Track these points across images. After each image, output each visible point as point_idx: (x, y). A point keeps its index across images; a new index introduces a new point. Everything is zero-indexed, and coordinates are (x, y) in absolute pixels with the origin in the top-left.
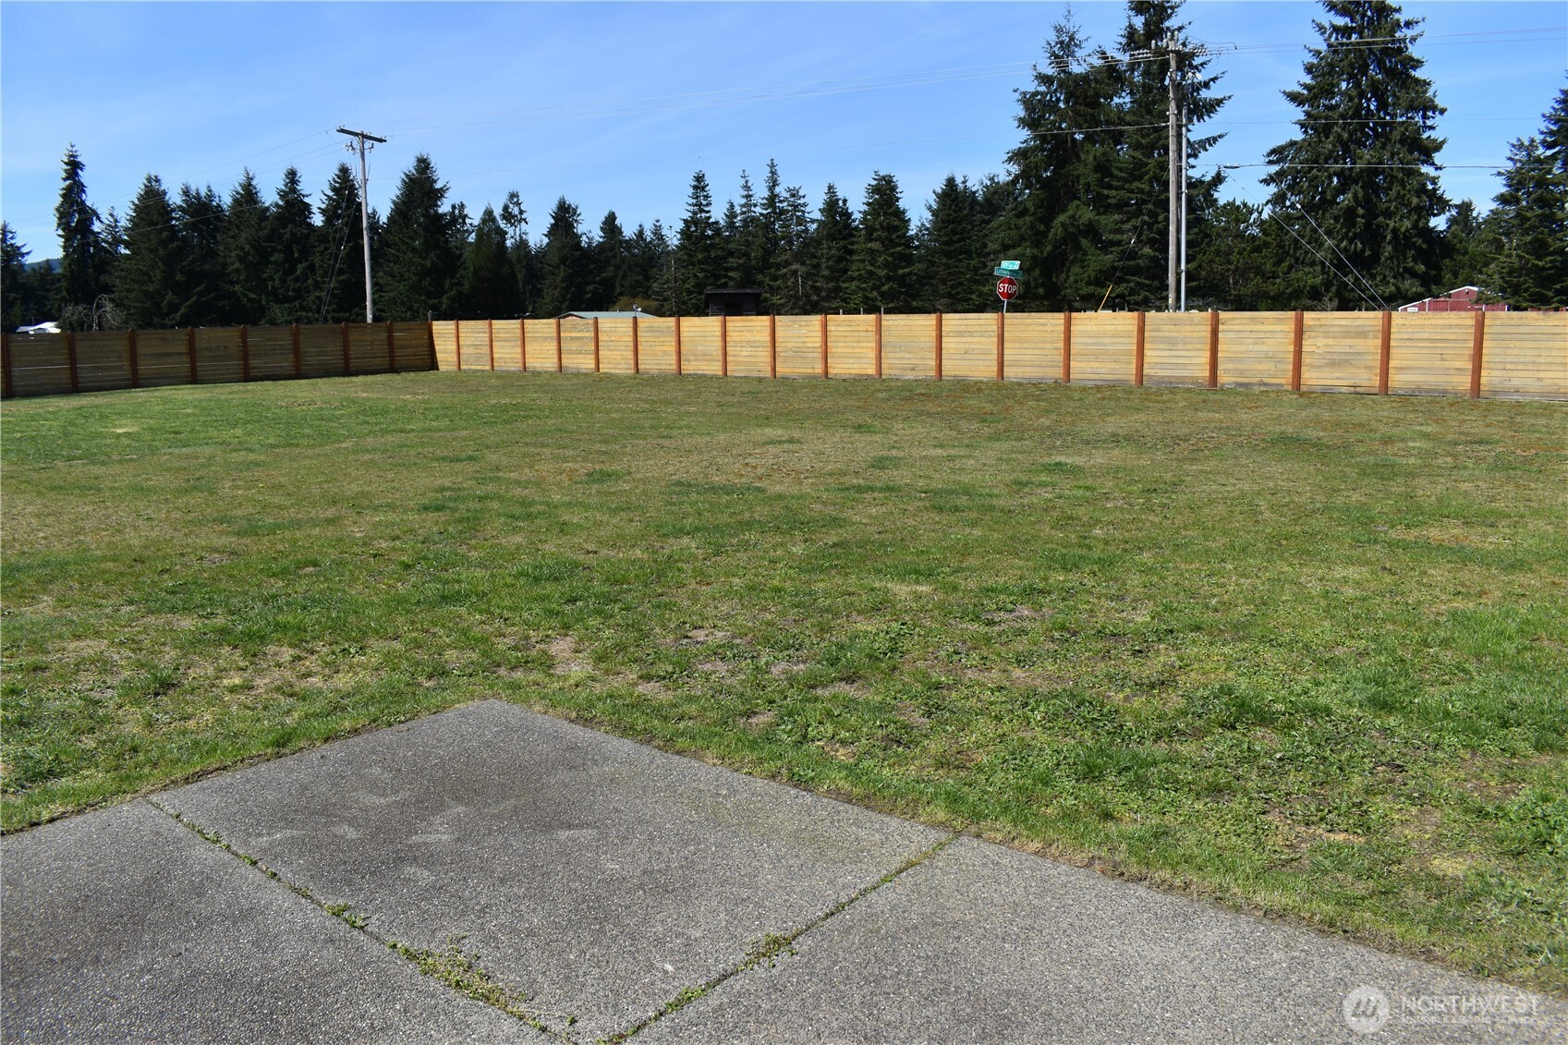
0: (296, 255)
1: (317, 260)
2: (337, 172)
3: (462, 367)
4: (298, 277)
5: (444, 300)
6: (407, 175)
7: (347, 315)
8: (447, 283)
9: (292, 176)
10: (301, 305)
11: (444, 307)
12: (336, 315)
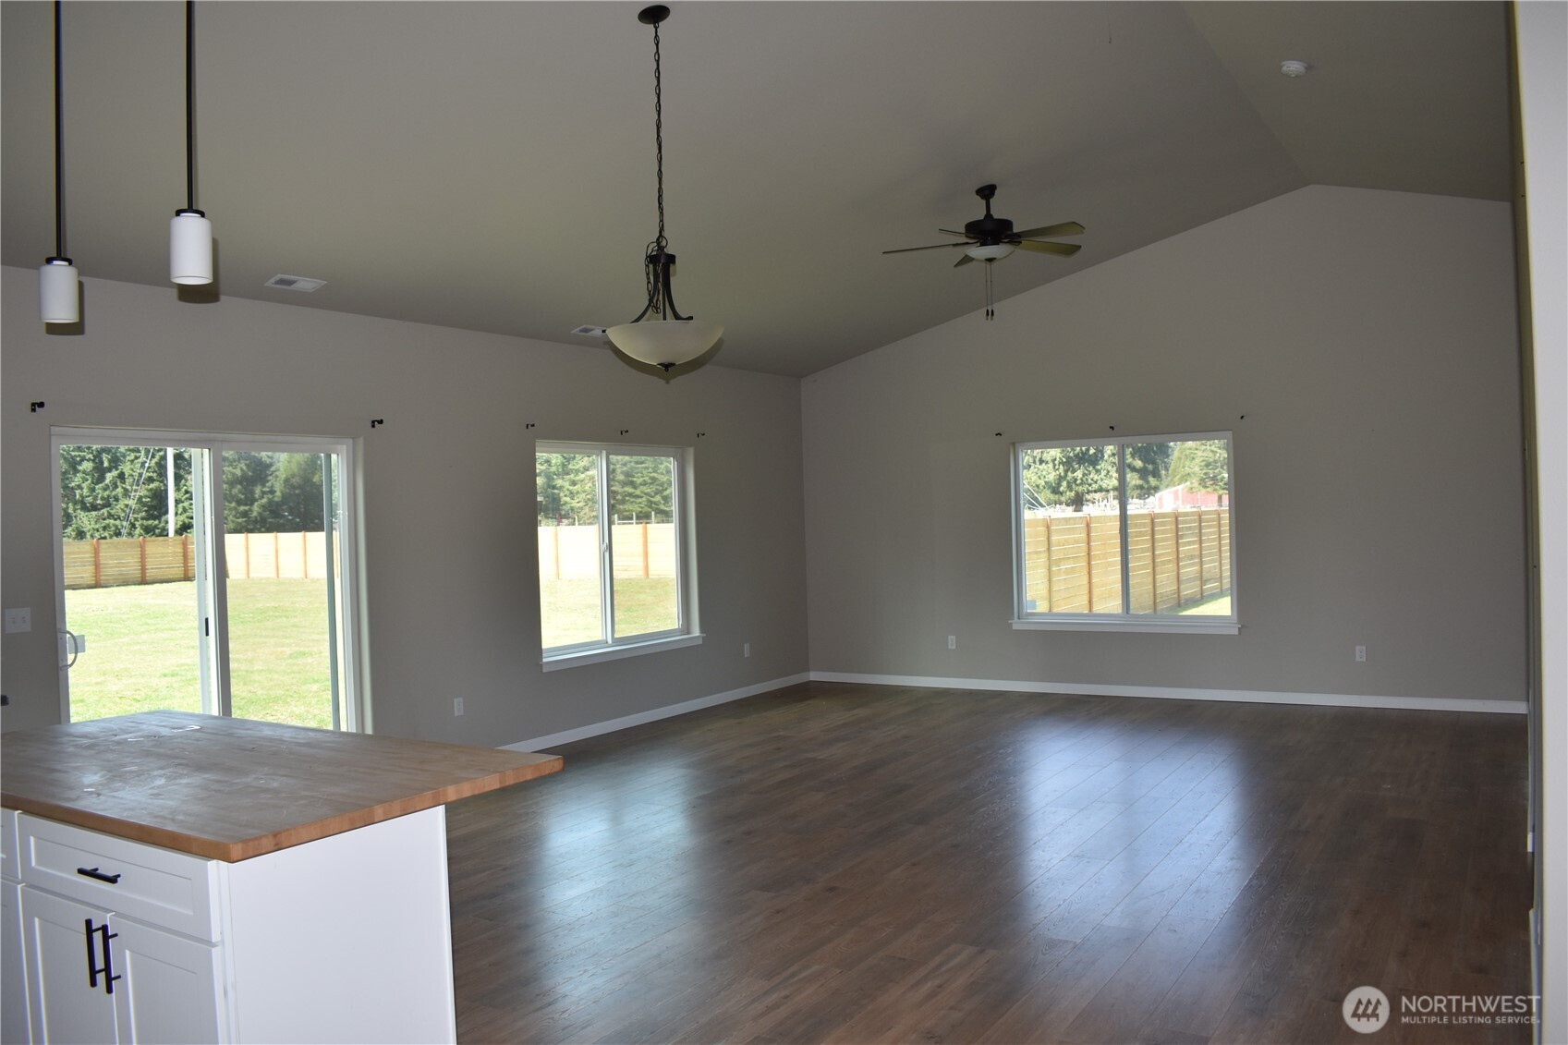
3: (251, 575)
4: (107, 485)
7: (157, 522)
11: (255, 514)
12: (145, 523)
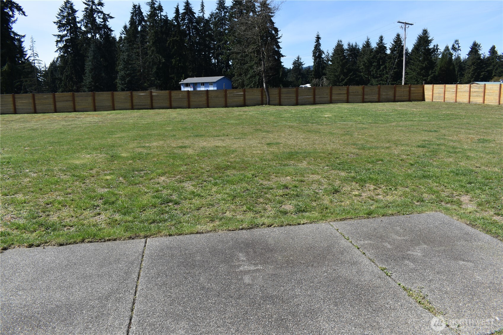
0: (381, 63)
1: (387, 65)
2: (396, 36)
3: (433, 100)
4: (381, 70)
5: (429, 78)
6: (419, 36)
7: (396, 82)
8: (430, 72)
9: (381, 38)
10: (381, 79)
11: (429, 80)
12: (392, 82)
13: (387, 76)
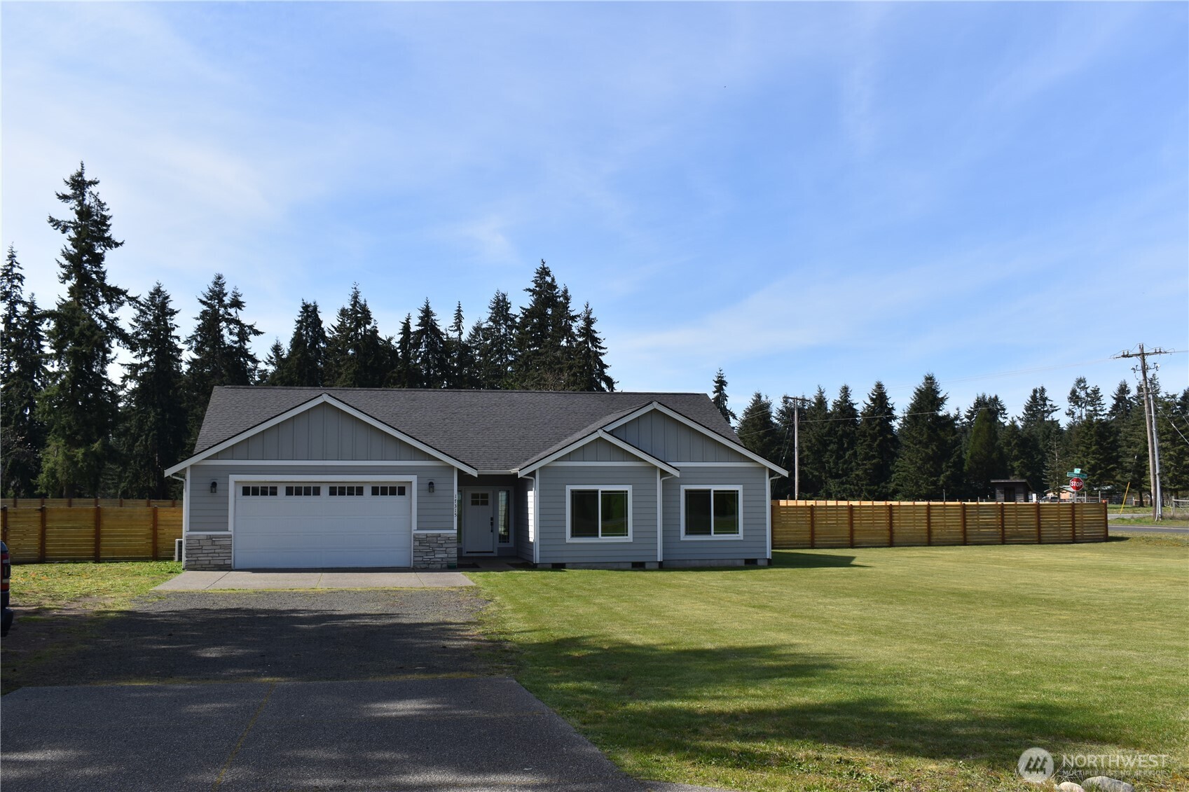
0: (846, 446)
1: (859, 449)
2: (874, 388)
5: (942, 477)
6: (918, 390)
8: (944, 466)
9: (845, 390)
10: (847, 480)
13: (857, 473)
